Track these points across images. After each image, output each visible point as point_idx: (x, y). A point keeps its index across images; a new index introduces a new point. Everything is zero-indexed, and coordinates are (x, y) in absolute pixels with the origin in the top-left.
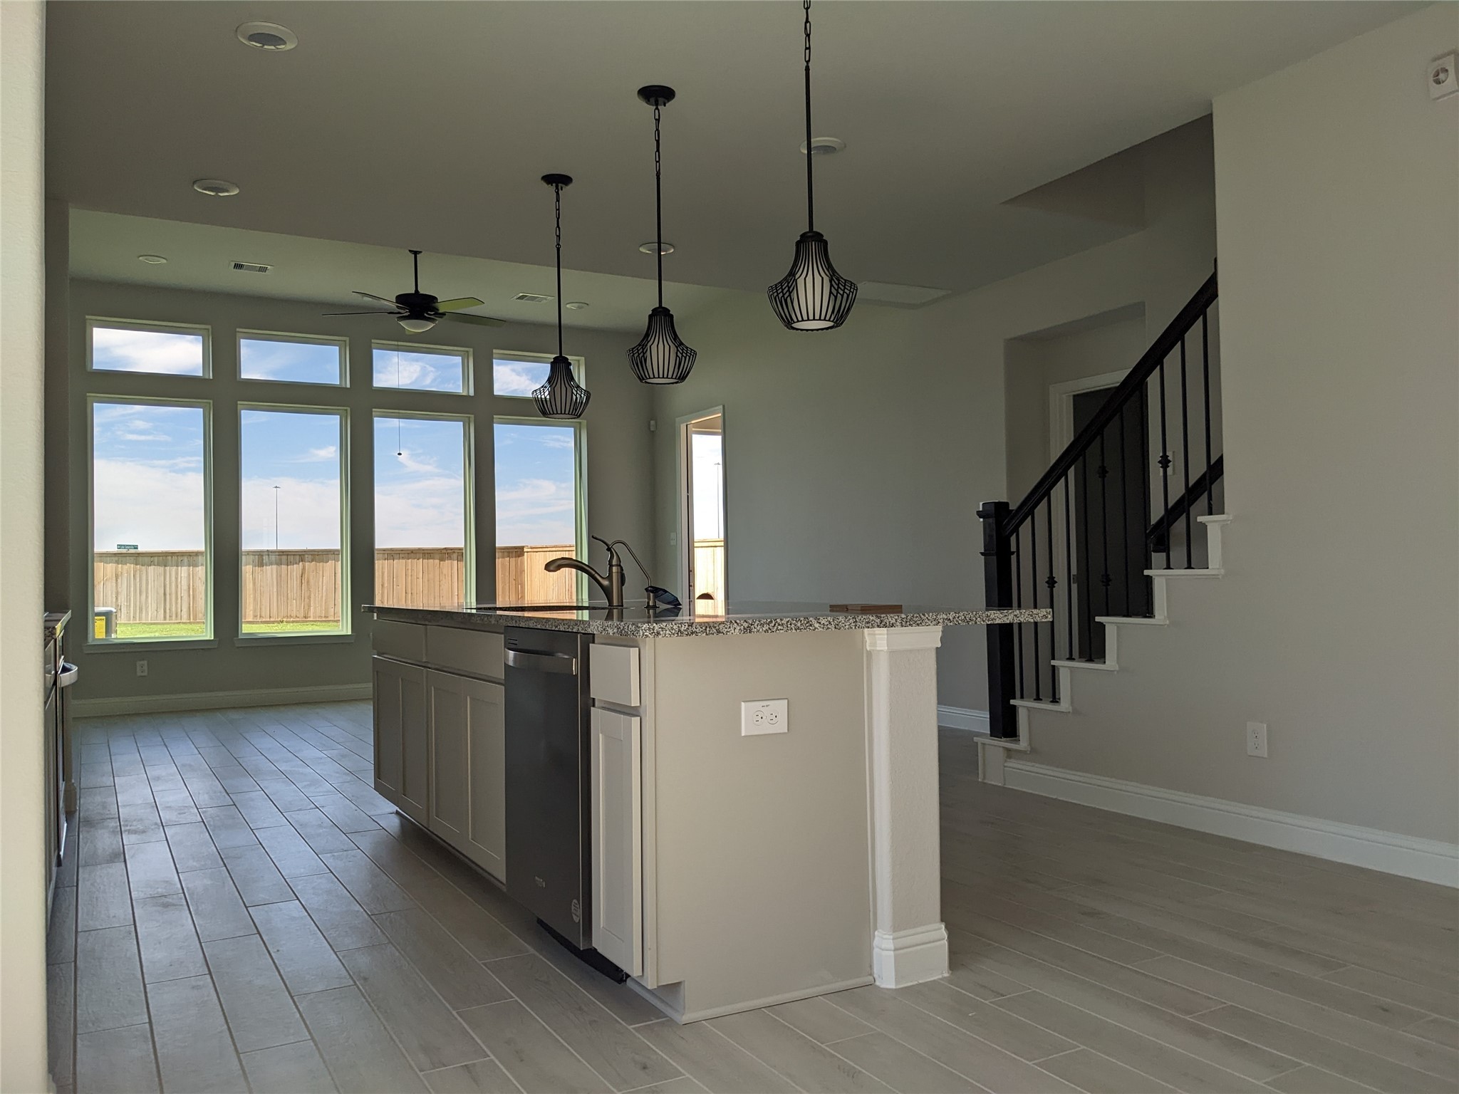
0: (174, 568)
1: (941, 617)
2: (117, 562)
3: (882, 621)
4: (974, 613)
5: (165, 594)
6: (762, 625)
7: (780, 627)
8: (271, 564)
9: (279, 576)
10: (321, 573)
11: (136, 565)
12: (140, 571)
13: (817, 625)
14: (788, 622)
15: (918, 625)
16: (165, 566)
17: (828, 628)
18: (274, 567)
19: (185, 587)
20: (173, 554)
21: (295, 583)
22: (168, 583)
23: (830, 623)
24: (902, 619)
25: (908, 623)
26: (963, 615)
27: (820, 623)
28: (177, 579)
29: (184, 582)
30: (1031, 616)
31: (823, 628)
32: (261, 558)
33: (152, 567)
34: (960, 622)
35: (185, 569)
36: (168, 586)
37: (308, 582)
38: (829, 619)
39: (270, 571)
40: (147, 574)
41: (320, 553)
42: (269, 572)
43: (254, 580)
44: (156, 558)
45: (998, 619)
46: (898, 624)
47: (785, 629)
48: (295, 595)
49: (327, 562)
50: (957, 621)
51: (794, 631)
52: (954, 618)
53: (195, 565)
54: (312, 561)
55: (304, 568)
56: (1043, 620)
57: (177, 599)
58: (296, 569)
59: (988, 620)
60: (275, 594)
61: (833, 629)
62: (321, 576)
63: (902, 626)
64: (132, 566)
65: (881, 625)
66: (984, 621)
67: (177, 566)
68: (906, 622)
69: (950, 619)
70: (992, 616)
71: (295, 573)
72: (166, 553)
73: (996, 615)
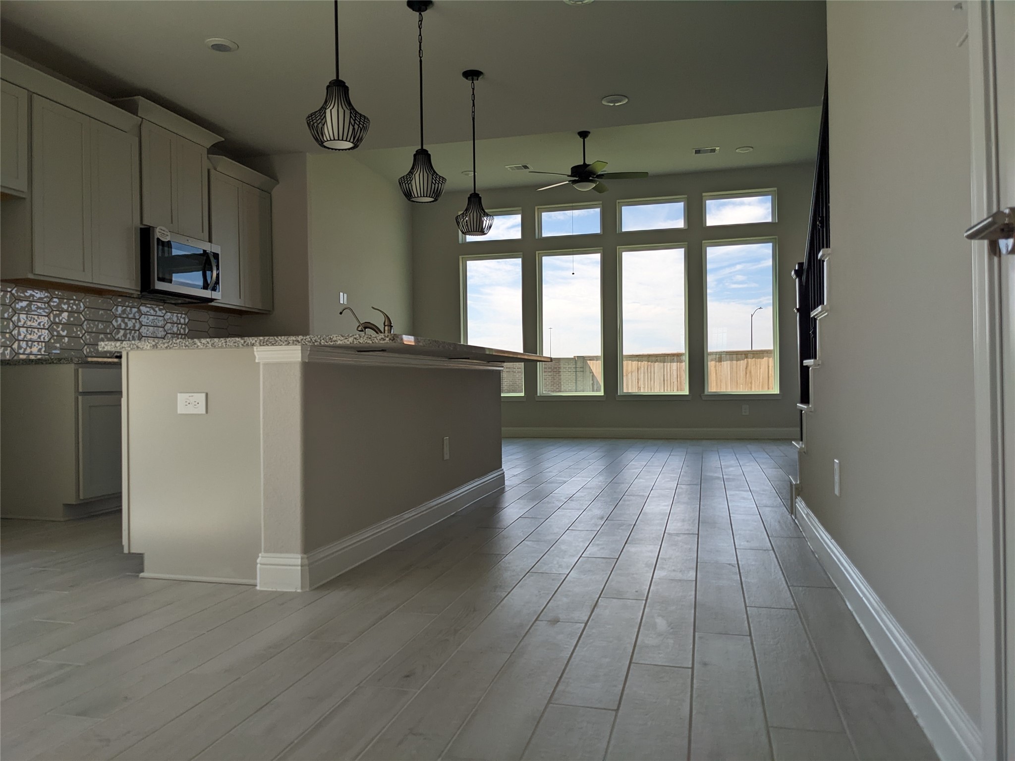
0: (669, 363)
1: (291, 339)
2: (638, 361)
3: (245, 342)
4: (319, 336)
5: (664, 381)
6: (164, 344)
7: (175, 345)
8: (727, 360)
9: (731, 368)
10: (759, 366)
11: (648, 362)
12: (651, 366)
13: (199, 344)
14: (180, 342)
15: (273, 344)
16: (664, 362)
17: (207, 346)
18: (729, 362)
19: (675, 376)
20: (668, 355)
21: (742, 373)
22: (665, 373)
23: (208, 343)
24: (260, 341)
25: (265, 343)
26: (310, 338)
27: (201, 343)
28: (670, 371)
29: (675, 373)
30: (370, 338)
31: (203, 346)
32: (721, 357)
33: (657, 363)
34: (307, 343)
35: (675, 364)
36: (666, 376)
37: (750, 372)
38: (208, 339)
39: (726, 364)
40: (654, 368)
41: (758, 353)
42: (725, 366)
43: (716, 370)
44: (659, 358)
45: (339, 341)
46: (257, 343)
47: (178, 346)
48: (742, 381)
49: (763, 358)
50: (304, 342)
51: (184, 347)
52: (302, 340)
53: (681, 362)
54: (753, 358)
55: (747, 363)
56: (381, 342)
57: (671, 384)
58: (743, 363)
59: (331, 342)
60: (729, 380)
61: (211, 347)
62: (759, 368)
63: (261, 345)
64: (646, 362)
65: (245, 345)
66: (327, 342)
67: (671, 363)
68: (264, 342)
69: (298, 341)
70: (335, 339)
71: (742, 367)
72: (664, 354)
73: (338, 338)
